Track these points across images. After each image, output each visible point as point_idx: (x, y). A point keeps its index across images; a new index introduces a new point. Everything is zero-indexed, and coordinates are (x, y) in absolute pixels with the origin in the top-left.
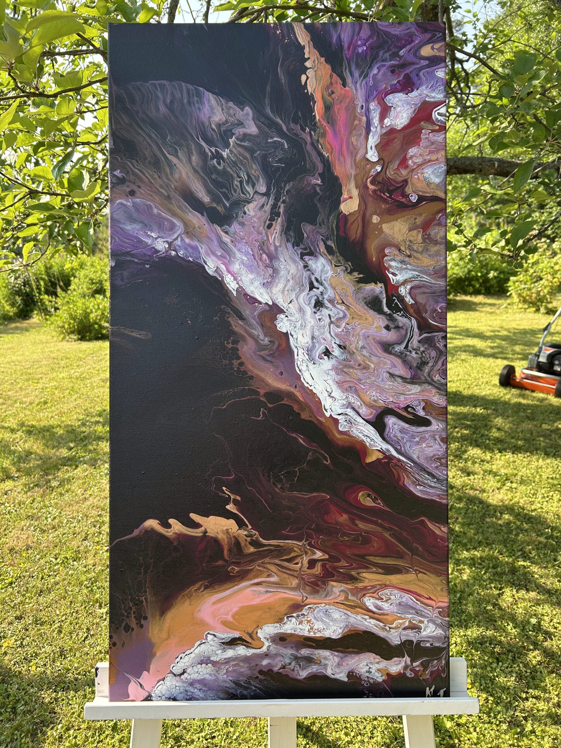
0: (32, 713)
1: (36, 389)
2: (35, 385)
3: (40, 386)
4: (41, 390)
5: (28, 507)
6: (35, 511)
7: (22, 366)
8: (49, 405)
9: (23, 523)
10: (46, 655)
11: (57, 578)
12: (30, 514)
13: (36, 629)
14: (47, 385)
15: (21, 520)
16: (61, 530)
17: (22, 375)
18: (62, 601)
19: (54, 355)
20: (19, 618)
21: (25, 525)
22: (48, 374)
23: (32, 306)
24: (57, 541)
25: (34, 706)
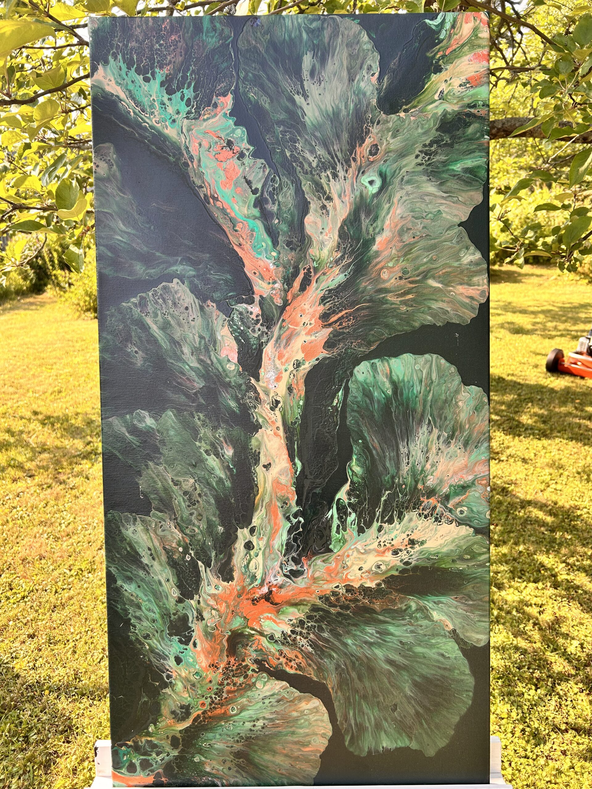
0: (45, 742)
1: (50, 376)
2: (49, 371)
3: (54, 372)
4: (55, 377)
5: (41, 512)
6: (49, 516)
7: (34, 349)
8: (63, 394)
9: (35, 530)
10: (60, 678)
11: (72, 592)
12: (43, 520)
13: (49, 649)
14: (61, 372)
15: (34, 526)
16: (76, 537)
17: (35, 359)
18: (77, 618)
19: (68, 337)
20: (32, 636)
21: (38, 532)
22: (62, 359)
23: (46, 280)
24: (72, 550)
25: (47, 735)
